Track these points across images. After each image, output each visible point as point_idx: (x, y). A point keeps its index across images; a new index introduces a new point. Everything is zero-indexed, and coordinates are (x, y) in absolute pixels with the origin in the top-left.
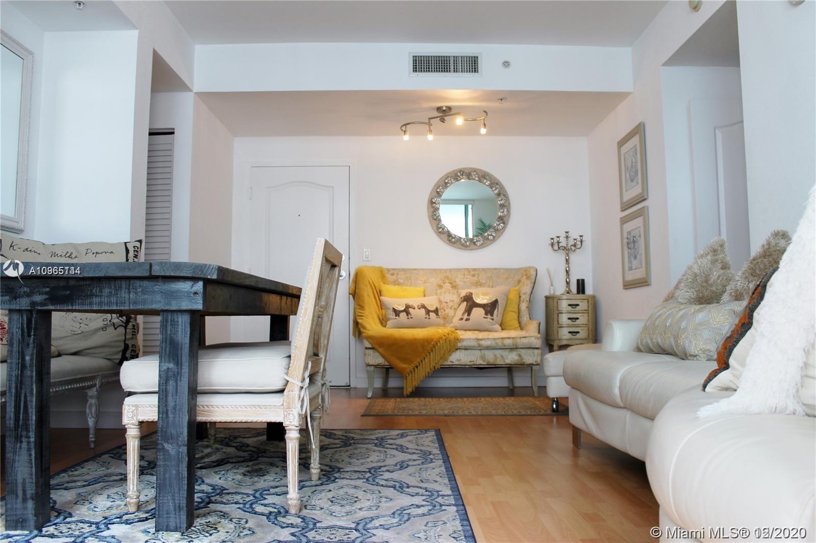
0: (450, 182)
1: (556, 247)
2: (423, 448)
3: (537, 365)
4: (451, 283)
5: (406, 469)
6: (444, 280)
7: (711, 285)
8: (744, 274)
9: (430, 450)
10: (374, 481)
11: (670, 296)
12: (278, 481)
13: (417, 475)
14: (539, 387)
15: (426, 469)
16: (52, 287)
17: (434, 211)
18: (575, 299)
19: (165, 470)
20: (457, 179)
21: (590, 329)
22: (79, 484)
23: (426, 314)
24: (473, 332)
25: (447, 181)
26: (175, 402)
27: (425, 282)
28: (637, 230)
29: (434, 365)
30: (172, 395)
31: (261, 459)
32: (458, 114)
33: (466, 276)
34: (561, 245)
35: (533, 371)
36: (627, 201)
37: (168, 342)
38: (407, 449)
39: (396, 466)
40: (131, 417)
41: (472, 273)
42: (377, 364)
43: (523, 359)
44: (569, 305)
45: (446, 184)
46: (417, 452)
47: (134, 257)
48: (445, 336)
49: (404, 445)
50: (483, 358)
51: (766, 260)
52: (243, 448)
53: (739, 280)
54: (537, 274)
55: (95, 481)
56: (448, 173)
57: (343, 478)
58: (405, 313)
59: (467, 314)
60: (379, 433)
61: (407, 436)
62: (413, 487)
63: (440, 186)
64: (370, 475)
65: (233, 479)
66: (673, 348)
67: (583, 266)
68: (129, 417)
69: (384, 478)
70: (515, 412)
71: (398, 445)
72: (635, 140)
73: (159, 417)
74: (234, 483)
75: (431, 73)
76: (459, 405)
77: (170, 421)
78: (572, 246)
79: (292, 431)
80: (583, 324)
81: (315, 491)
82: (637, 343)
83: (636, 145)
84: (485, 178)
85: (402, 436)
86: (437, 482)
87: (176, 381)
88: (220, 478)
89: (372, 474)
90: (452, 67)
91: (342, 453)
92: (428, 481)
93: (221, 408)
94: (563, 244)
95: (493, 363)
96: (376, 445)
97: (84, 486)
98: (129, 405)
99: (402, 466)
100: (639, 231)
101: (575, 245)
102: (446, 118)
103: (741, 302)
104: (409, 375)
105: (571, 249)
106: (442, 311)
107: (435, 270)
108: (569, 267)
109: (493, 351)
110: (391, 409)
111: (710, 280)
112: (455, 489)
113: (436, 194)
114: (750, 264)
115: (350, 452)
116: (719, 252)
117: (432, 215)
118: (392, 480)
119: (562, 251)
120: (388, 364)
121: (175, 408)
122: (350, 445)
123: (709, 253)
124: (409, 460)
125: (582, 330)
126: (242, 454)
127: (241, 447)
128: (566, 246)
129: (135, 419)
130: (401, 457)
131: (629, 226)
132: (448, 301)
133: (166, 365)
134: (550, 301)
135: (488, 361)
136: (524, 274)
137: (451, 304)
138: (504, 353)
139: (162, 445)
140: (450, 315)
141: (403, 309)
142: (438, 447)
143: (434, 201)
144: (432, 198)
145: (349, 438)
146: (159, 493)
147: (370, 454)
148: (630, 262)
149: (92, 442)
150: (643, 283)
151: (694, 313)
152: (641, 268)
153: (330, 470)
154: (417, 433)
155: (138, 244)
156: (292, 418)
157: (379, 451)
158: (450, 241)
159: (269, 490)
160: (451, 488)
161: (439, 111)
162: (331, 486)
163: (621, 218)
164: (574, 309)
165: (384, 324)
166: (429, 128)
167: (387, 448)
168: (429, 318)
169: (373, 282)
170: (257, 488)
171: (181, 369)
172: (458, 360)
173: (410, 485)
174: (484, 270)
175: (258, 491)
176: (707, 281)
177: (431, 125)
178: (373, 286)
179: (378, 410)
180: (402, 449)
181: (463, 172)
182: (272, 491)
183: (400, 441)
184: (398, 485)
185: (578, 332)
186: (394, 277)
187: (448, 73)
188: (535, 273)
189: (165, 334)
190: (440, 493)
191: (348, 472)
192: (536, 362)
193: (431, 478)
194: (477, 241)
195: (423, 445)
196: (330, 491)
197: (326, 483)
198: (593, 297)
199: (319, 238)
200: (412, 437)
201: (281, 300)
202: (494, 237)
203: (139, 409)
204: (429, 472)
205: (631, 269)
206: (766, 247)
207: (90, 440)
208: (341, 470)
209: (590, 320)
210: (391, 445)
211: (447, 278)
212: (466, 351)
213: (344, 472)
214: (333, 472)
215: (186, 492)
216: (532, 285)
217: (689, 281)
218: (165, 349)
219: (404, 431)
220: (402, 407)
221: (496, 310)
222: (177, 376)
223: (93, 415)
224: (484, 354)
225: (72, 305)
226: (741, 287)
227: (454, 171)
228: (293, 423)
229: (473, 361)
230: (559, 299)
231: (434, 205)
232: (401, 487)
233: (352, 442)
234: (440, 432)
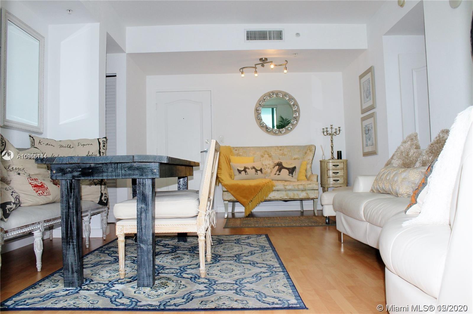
0: (267, 98)
1: (325, 133)
2: (261, 244)
3: (316, 198)
4: (268, 154)
5: (254, 255)
6: (264, 153)
7: (410, 158)
8: (427, 152)
9: (265, 245)
10: (239, 261)
11: (389, 163)
12: (190, 262)
13: (260, 257)
14: (317, 210)
15: (265, 255)
16: (83, 168)
17: (258, 115)
18: (336, 162)
19: (141, 257)
20: (270, 97)
21: (345, 178)
22: (89, 266)
23: (255, 172)
24: (281, 181)
25: (265, 98)
26: (146, 224)
27: (254, 154)
28: (370, 124)
29: (261, 199)
30: (144, 220)
31: (178, 252)
32: (271, 62)
33: (277, 151)
34: (328, 132)
35: (315, 202)
36: (364, 109)
37: (141, 194)
38: (252, 245)
39: (249, 253)
40: (120, 232)
41: (280, 149)
42: (229, 200)
43: (309, 196)
44: (334, 165)
45: (264, 99)
46: (258, 246)
47: (103, 146)
48: (266, 184)
49: (250, 243)
50: (287, 195)
51: (438, 145)
52: (167, 246)
53: (424, 155)
54: (315, 149)
55: (97, 264)
56: (265, 94)
57: (223, 260)
58: (244, 172)
59: (278, 171)
60: (235, 237)
61: (251, 238)
62: (260, 263)
63: (261, 101)
64: (236, 258)
65: (167, 262)
66: (390, 190)
67: (340, 144)
68: (119, 232)
69: (244, 259)
70: (306, 224)
71: (247, 243)
72: (369, 76)
73: (137, 231)
74: (168, 263)
75: (256, 41)
76: (275, 221)
77: (143, 233)
78: (334, 133)
79: (201, 237)
80: (341, 176)
81: (211, 266)
82: (372, 187)
83: (369, 78)
84: (286, 96)
85: (248, 238)
86: (271, 261)
87: (146, 213)
88: (160, 261)
89: (237, 258)
90: (268, 37)
91: (219, 248)
92: (266, 260)
93: (166, 226)
94: (330, 132)
95: (292, 198)
96: (235, 243)
97: (92, 267)
98: (119, 226)
99: (252, 253)
100: (372, 125)
101: (336, 133)
102: (265, 64)
103: (425, 167)
104: (247, 205)
105: (334, 134)
106: (264, 170)
107: (259, 147)
108: (333, 145)
109: (293, 192)
110: (239, 224)
111: (410, 155)
112: (281, 264)
113: (259, 106)
114: (430, 147)
115: (223, 247)
116: (414, 140)
117: (257, 117)
118: (248, 260)
119: (329, 136)
120: (236, 200)
121: (145, 227)
122: (222, 243)
123: (409, 140)
124: (255, 250)
125: (341, 179)
126: (167, 249)
127: (165, 245)
128: (331, 133)
129: (122, 232)
130: (250, 249)
131: (366, 122)
132: (267, 165)
133: (140, 206)
134: (323, 164)
135: (290, 197)
136: (309, 149)
137: (268, 166)
138: (299, 192)
139: (140, 245)
140: (268, 172)
141: (243, 169)
142: (268, 243)
143: (258, 109)
144: (257, 108)
145: (220, 240)
146: (139, 268)
147: (234, 248)
148: (367, 142)
149: (87, 244)
150: (373, 153)
151: (401, 173)
152: (373, 145)
153: (215, 256)
154: (256, 236)
155: (105, 139)
156: (201, 230)
157: (238, 246)
158: (267, 131)
159: (187, 267)
160: (279, 264)
161: (261, 60)
162: (218, 264)
163: (361, 118)
164: (336, 168)
165: (233, 178)
166: (256, 69)
167: (242, 245)
168: (257, 174)
169: (226, 155)
170: (180, 266)
171: (148, 207)
172: (273, 197)
173: (258, 262)
174: (286, 147)
175: (181, 267)
176: (408, 155)
177: (257, 68)
178: (226, 157)
179: (232, 224)
180: (249, 245)
181: (274, 93)
182: (189, 267)
183: (247, 241)
184: (252, 263)
185: (338, 180)
186: (237, 152)
187: (266, 40)
188: (315, 148)
189: (140, 190)
190: (274, 266)
191: (225, 257)
192: (316, 197)
193: (268, 259)
194: (282, 131)
195: (260, 243)
196: (218, 266)
197: (215, 262)
198: (347, 161)
199: (213, 140)
200: (254, 238)
201: (186, 168)
202: (291, 128)
203: (124, 227)
204: (266, 256)
205: (367, 145)
206: (438, 138)
207: (86, 243)
208: (221, 256)
209: (345, 173)
210: (243, 243)
211: (266, 151)
212: (278, 192)
213: (223, 257)
214: (217, 257)
215: (152, 268)
216: (313, 155)
217: (398, 155)
218: (140, 198)
219: (249, 236)
220: (245, 223)
221: (295, 172)
222: (146, 211)
223: (87, 230)
224: (288, 193)
225: (93, 177)
226: (425, 159)
227: (269, 92)
228: (202, 233)
229: (282, 197)
230: (328, 162)
231: (258, 111)
232: (254, 264)
233: (223, 242)
234: (268, 236)
